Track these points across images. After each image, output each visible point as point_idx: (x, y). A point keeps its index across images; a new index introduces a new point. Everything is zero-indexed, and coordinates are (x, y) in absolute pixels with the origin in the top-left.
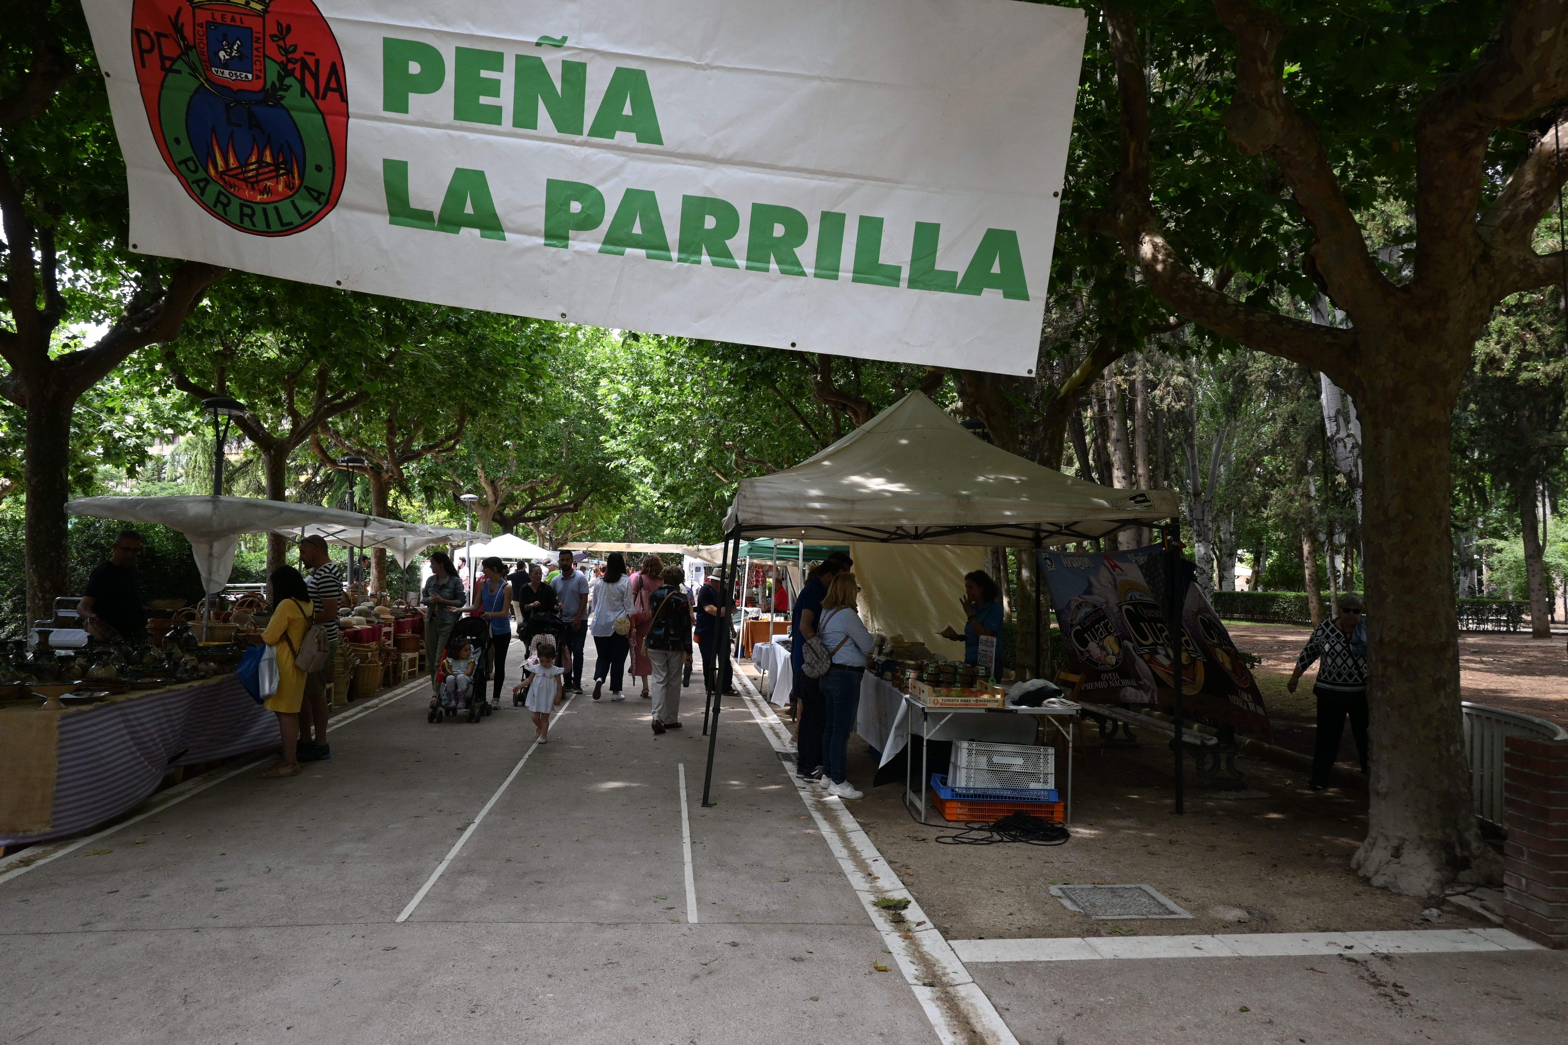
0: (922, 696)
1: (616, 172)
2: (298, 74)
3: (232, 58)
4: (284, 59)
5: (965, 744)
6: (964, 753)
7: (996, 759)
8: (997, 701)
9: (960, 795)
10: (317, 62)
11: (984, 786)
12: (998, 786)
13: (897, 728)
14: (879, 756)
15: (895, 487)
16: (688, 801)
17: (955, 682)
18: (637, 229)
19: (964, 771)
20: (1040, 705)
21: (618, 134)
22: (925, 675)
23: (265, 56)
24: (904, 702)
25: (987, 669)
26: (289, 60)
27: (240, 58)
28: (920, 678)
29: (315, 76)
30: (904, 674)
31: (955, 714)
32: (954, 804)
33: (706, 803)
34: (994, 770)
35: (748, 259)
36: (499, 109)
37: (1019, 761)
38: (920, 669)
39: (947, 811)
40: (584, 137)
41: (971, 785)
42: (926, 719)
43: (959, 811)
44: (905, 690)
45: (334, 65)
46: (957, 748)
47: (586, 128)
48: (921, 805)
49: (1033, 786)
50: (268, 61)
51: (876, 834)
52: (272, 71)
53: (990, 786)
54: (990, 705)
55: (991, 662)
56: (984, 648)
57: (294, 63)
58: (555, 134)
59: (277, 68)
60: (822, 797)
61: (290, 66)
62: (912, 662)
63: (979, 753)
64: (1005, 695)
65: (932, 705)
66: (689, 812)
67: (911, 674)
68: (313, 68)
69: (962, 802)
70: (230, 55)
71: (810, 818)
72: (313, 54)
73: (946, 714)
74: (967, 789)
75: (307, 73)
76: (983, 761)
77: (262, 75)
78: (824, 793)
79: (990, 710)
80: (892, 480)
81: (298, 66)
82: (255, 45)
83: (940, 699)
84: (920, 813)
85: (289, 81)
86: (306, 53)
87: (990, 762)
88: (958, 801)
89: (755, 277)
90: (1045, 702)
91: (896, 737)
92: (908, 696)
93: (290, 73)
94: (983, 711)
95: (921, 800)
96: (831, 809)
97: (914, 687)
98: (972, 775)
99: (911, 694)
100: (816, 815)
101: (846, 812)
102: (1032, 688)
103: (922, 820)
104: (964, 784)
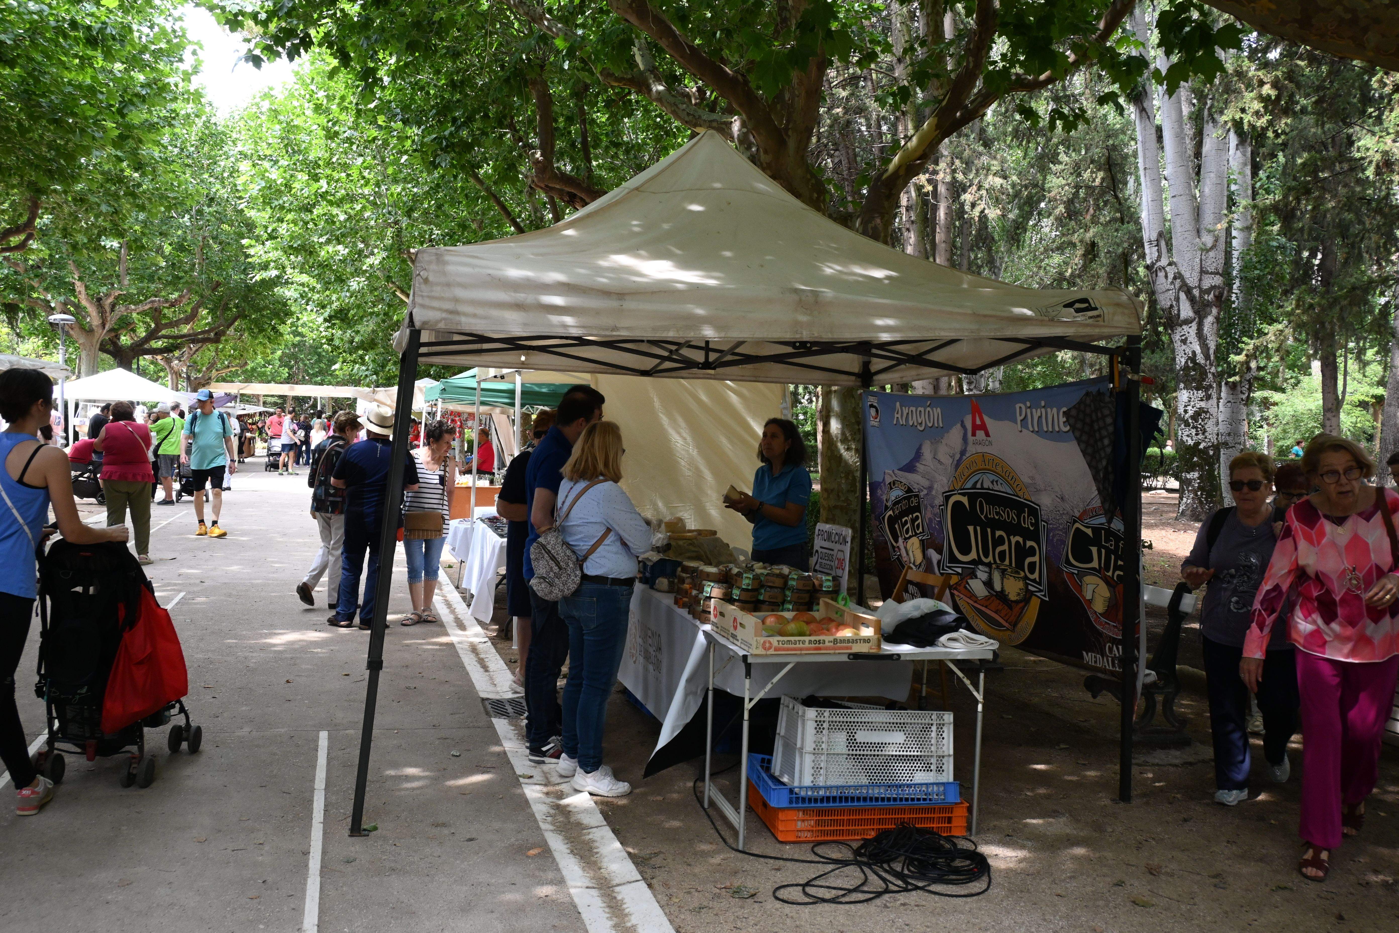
0: (740, 633)
5: (810, 713)
6: (810, 727)
7: (861, 736)
8: (867, 640)
9: (803, 799)
11: (840, 782)
12: (865, 781)
13: (689, 681)
14: (657, 727)
15: (692, 277)
16: (326, 822)
17: (784, 602)
19: (808, 759)
20: (932, 643)
22: (736, 593)
24: (701, 638)
25: (836, 579)
28: (728, 598)
30: (701, 590)
31: (798, 664)
32: (792, 815)
33: (357, 829)
34: (859, 754)
37: (899, 737)
38: (726, 580)
39: (781, 827)
41: (821, 782)
42: (748, 673)
43: (800, 825)
44: (703, 616)
46: (792, 718)
48: (737, 818)
49: (920, 777)
51: (666, 885)
53: (851, 782)
54: (857, 648)
55: (841, 566)
56: (826, 544)
60: (561, 796)
62: (712, 570)
63: (834, 727)
65: (760, 651)
66: (324, 853)
67: (713, 591)
69: (805, 811)
71: (546, 852)
74: (814, 788)
76: (841, 738)
78: (565, 787)
79: (856, 656)
80: (685, 264)
83: (774, 640)
84: (736, 833)
87: (852, 742)
88: (798, 809)
90: (943, 639)
91: (687, 694)
92: (707, 627)
94: (845, 658)
95: (737, 809)
96: (580, 826)
97: (722, 614)
98: (822, 765)
99: (714, 624)
100: (557, 844)
101: (607, 832)
102: (916, 614)
103: (741, 848)
104: (807, 781)
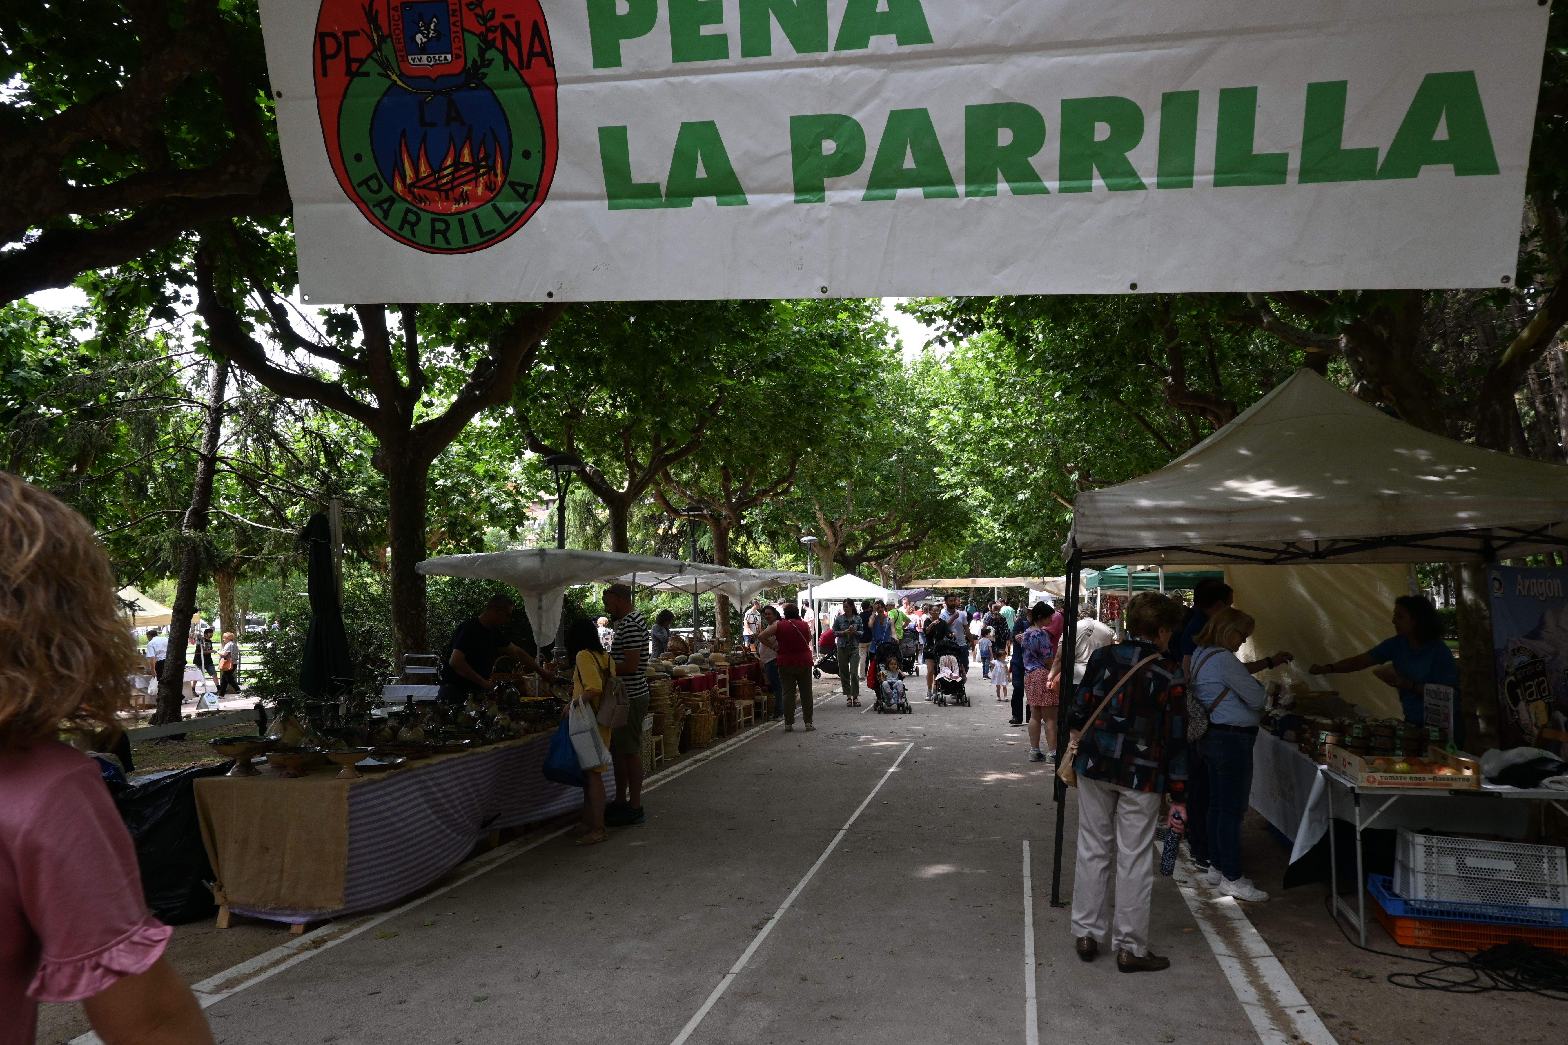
0: (1347, 769)
1: (874, 92)
2: (499, 43)
3: (430, 40)
4: (483, 29)
5: (1420, 839)
6: (1420, 852)
7: (1471, 862)
8: (1466, 780)
9: (1418, 911)
10: (517, 24)
11: (1454, 899)
12: (1479, 901)
14: (1290, 845)
16: (1033, 894)
18: (909, 163)
19: (1421, 878)
20: (1536, 785)
21: (873, 40)
23: (463, 30)
26: (489, 30)
27: (438, 38)
28: (1340, 744)
29: (517, 43)
31: (1402, 796)
32: (1410, 924)
33: (1055, 901)
34: (1468, 876)
35: (1062, 178)
36: (724, 38)
37: (1507, 865)
39: (1400, 933)
40: (830, 53)
41: (1434, 897)
42: (1357, 803)
43: (1417, 933)
44: (1318, 758)
45: (535, 24)
46: (1407, 844)
47: (832, 42)
48: (1358, 920)
49: (1534, 902)
50: (466, 34)
51: (1295, 964)
52: (472, 44)
53: (1465, 900)
54: (1455, 786)
57: (494, 32)
58: (794, 56)
59: (476, 41)
60: (1210, 896)
61: (490, 36)
63: (1442, 851)
64: (1477, 770)
65: (1365, 784)
66: (1034, 915)
68: (514, 33)
69: (1421, 921)
70: (427, 37)
71: (1198, 930)
72: (512, 16)
73: (1390, 796)
74: (1428, 902)
75: (508, 40)
76: (1450, 862)
77: (462, 53)
79: (1456, 792)
81: (498, 34)
82: (452, 20)
83: (1378, 776)
84: (1357, 933)
85: (491, 54)
86: (505, 17)
87: (1461, 865)
88: (1415, 919)
89: (1073, 203)
90: (1546, 782)
93: (490, 45)
94: (1444, 794)
95: (1357, 912)
96: (1225, 918)
97: (1335, 756)
98: (1434, 883)
99: (1329, 764)
100: (1206, 928)
101: (1247, 923)
102: (1520, 760)
103: (1363, 944)
104: (1421, 895)
